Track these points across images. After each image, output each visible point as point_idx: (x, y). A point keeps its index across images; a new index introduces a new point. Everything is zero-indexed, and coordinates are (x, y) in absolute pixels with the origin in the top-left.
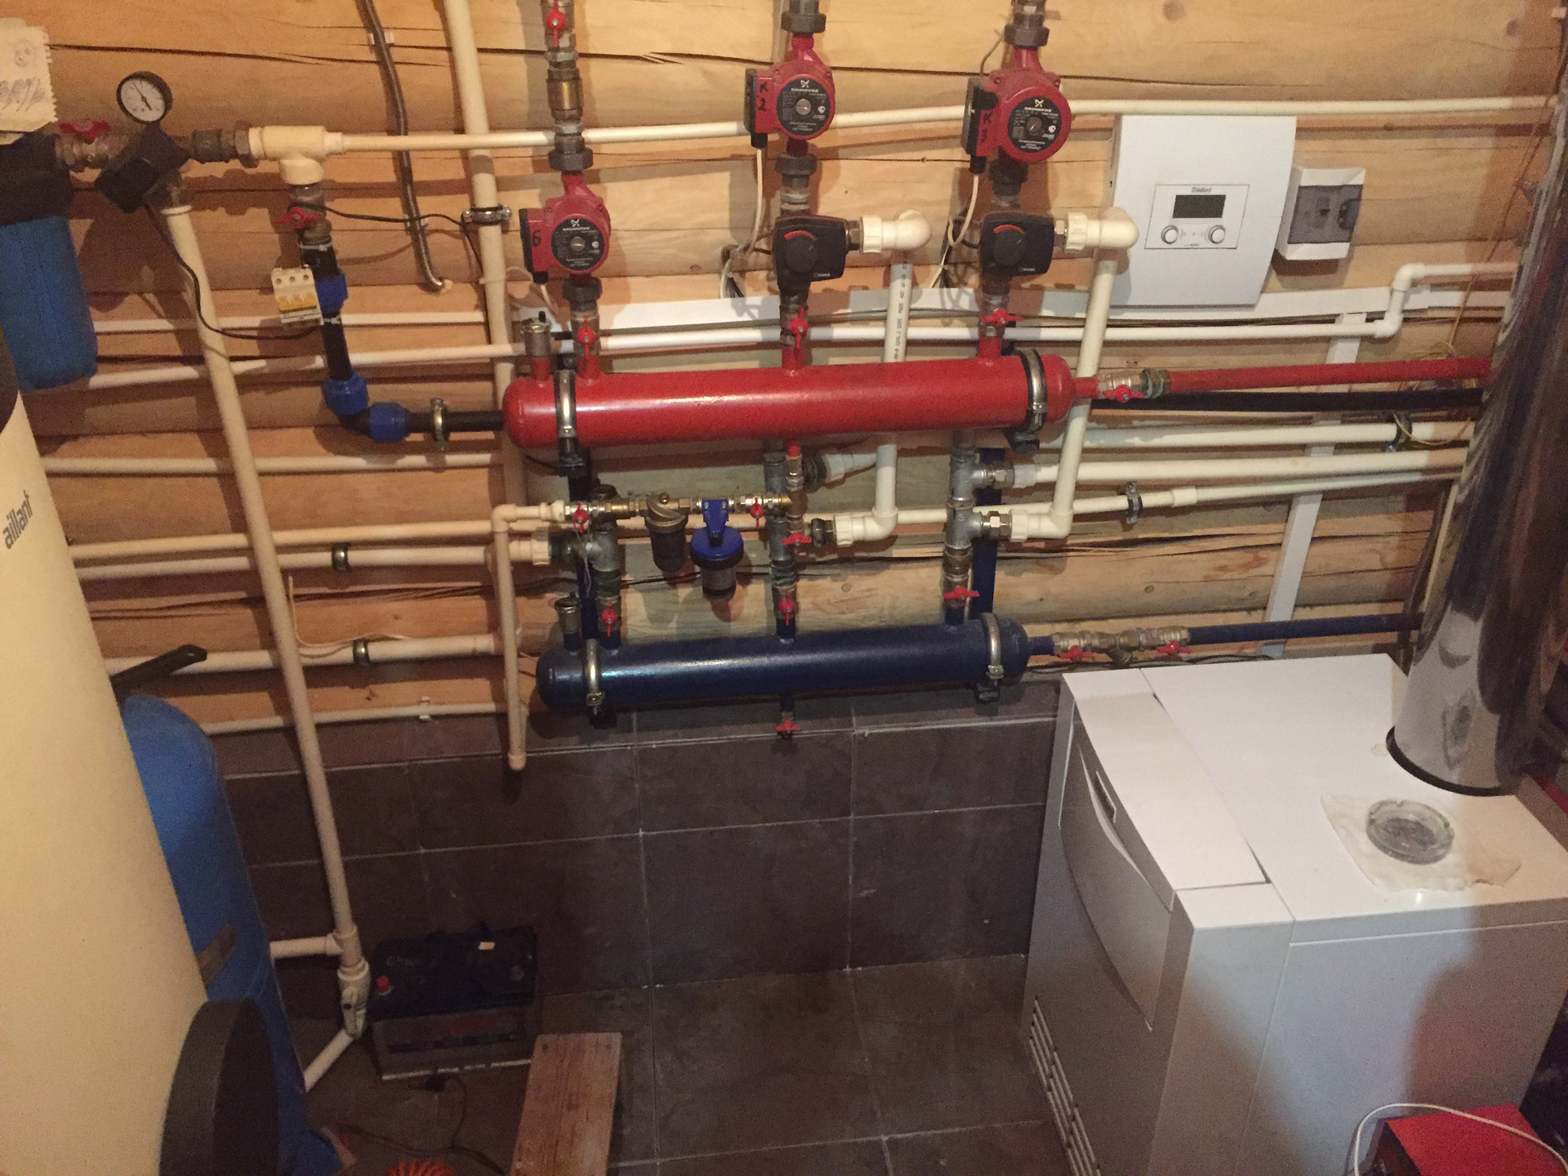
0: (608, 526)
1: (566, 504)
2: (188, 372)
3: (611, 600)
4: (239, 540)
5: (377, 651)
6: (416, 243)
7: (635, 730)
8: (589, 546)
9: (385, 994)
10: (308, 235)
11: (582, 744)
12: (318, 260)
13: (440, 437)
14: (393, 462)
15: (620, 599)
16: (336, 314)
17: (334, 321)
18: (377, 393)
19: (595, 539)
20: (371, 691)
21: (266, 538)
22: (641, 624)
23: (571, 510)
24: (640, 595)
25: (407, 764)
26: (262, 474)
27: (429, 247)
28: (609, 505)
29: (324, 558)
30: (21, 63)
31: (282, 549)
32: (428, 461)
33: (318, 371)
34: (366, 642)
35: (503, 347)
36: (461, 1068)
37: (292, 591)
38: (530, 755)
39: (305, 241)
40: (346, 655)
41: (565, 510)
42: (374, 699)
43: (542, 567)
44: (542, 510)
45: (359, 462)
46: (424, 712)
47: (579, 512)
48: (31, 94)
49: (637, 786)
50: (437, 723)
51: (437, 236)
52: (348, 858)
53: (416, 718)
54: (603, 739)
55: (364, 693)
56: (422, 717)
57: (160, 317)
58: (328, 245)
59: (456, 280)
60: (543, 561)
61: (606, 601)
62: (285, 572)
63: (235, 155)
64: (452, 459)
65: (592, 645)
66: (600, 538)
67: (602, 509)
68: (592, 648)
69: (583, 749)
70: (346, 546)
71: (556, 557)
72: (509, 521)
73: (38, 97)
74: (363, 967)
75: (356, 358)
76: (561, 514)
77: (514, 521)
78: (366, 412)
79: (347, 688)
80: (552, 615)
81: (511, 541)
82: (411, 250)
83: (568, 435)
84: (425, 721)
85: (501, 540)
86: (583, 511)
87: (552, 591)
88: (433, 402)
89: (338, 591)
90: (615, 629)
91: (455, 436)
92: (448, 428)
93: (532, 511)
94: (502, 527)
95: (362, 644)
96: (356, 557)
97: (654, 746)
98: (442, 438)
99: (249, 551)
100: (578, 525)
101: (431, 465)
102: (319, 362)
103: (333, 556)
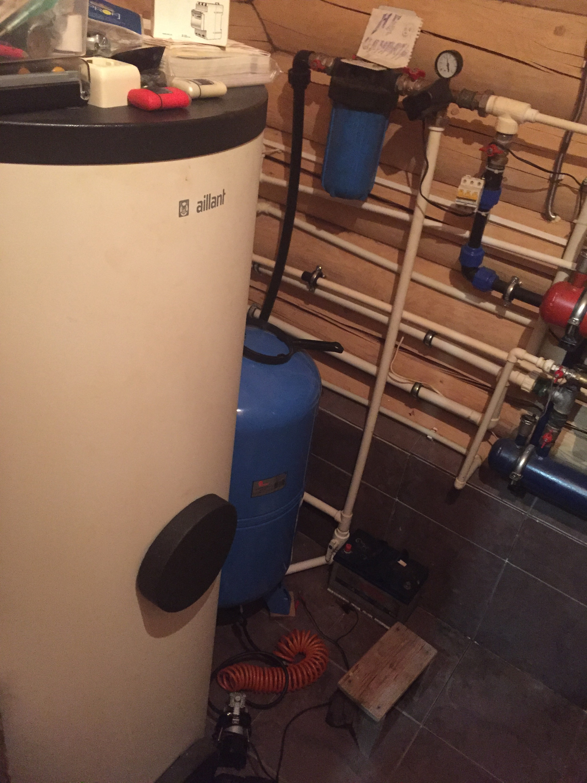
0: (574, 388)
1: (554, 364)
2: (404, 216)
3: (554, 430)
4: (387, 307)
5: (424, 393)
6: (550, 190)
7: (532, 506)
8: (557, 394)
9: (346, 553)
10: (493, 162)
11: (500, 496)
12: (491, 178)
13: (507, 298)
14: (479, 302)
15: (559, 432)
16: (487, 210)
17: (483, 214)
18: (487, 262)
19: (562, 392)
20: (413, 412)
21: (399, 312)
22: (567, 453)
23: (555, 368)
24: (575, 437)
25: (409, 454)
26: (412, 280)
27: (557, 193)
28: (579, 375)
29: (421, 335)
30: (404, 35)
31: (404, 321)
32: (496, 310)
33: (465, 239)
34: (421, 386)
35: (568, 263)
36: (361, 610)
37: (400, 344)
38: (468, 485)
39: (490, 165)
40: (409, 387)
41: (552, 367)
42: (412, 416)
43: (524, 393)
44: (539, 361)
45: (462, 295)
46: (431, 434)
47: (559, 371)
48: (401, 52)
49: (517, 536)
50: (434, 443)
51: (564, 189)
52: (363, 482)
53: (426, 435)
54: (512, 501)
55: (410, 411)
56: (428, 437)
57: (409, 186)
58: (501, 171)
59: (563, 218)
60: (526, 389)
61: (551, 429)
62: (401, 333)
63: (477, 108)
64: (509, 314)
65: (531, 448)
66: (566, 393)
67: (574, 376)
68: (529, 449)
69: (498, 499)
70: (435, 334)
71: (535, 390)
72: (518, 358)
73: (404, 54)
74: (347, 535)
75: (486, 239)
76: (548, 368)
77: (522, 359)
78: (476, 269)
79: (403, 404)
80: (517, 421)
81: (515, 370)
82: (545, 193)
83: (574, 324)
84: (428, 438)
85: (509, 366)
86: (562, 372)
87: (525, 409)
88: (513, 277)
89: (421, 355)
90: (548, 446)
91: (515, 302)
92: (513, 295)
93: (534, 359)
94: (513, 360)
95: (418, 385)
96: (436, 341)
97: (538, 521)
98: (508, 299)
99: (389, 314)
100: (554, 379)
101: (496, 312)
102: (467, 234)
103: (426, 336)
